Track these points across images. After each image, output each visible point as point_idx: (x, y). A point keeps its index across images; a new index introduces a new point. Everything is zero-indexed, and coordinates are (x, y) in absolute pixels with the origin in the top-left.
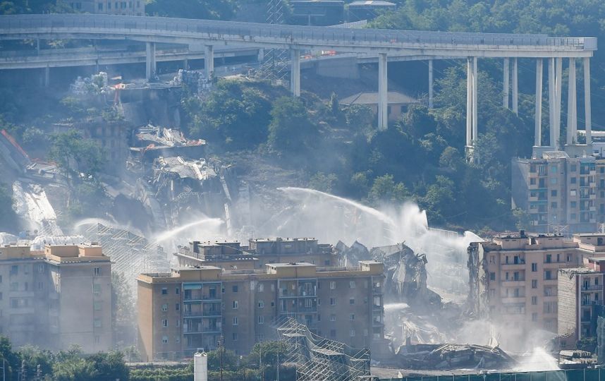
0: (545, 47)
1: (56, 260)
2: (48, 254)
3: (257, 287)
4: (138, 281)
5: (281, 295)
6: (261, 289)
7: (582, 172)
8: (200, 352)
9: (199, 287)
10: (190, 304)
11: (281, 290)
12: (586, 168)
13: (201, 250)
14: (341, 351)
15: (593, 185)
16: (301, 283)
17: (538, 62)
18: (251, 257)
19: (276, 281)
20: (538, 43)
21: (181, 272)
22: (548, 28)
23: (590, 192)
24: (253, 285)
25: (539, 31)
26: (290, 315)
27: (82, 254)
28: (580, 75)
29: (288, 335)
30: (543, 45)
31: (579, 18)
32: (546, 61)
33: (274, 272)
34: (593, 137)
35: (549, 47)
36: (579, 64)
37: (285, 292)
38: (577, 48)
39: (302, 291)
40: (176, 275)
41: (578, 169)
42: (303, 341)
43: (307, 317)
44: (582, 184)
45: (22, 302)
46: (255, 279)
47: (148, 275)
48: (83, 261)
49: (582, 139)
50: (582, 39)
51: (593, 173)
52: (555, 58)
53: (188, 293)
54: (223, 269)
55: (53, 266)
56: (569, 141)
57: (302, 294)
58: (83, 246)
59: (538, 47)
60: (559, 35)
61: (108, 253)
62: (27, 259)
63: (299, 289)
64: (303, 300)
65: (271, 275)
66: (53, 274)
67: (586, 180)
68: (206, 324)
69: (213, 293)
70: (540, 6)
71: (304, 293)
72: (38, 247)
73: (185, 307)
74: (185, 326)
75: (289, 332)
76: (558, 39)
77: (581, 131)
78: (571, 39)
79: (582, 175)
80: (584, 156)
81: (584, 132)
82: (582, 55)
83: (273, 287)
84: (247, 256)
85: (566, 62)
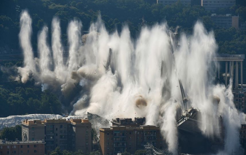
0: (228, 58)
1: (74, 123)
2: (72, 122)
3: (137, 133)
4: (100, 130)
5: (144, 135)
6: (138, 133)
7: (240, 97)
8: (119, 153)
9: (119, 133)
10: (116, 138)
11: (145, 134)
12: (241, 96)
13: (120, 121)
14: (163, 153)
15: (243, 101)
16: (151, 132)
17: (226, 62)
18: (135, 123)
19: (143, 131)
20: (226, 57)
21: (113, 128)
22: (230, 52)
23: (242, 104)
24: (136, 132)
25: (226, 53)
26: (148, 142)
27: (82, 122)
28: (239, 66)
29: (147, 148)
30: (228, 57)
31: (239, 49)
32: (229, 62)
33: (143, 128)
34: (243, 86)
35: (230, 58)
36: (239, 63)
37: (146, 134)
38: (239, 58)
39: (151, 134)
40: (112, 129)
41: (239, 96)
42: (151, 150)
43: (153, 142)
44: (240, 101)
45: (64, 137)
46: (136, 130)
47: (103, 128)
48: (83, 124)
49: (240, 87)
50: (240, 55)
51: (243, 98)
52: (232, 61)
53: (115, 134)
54: (127, 127)
55: (74, 126)
56: (236, 87)
57: (151, 135)
58: (83, 119)
59: (226, 58)
60: (233, 54)
61: (90, 121)
62: (65, 123)
63: (150, 133)
64: (151, 137)
65: (142, 129)
66: (73, 127)
67: (241, 100)
68: (121, 144)
69: (123, 135)
70: (227, 45)
71: (152, 135)
72: (69, 119)
73: (115, 139)
74: (114, 145)
75: (147, 147)
76: (233, 55)
77: (239, 85)
78: (236, 55)
79: (240, 98)
80: (241, 92)
81: (240, 85)
82: (240, 60)
83: (142, 133)
84: (134, 123)
85: (235, 62)
